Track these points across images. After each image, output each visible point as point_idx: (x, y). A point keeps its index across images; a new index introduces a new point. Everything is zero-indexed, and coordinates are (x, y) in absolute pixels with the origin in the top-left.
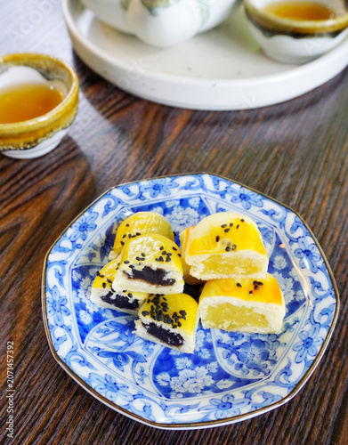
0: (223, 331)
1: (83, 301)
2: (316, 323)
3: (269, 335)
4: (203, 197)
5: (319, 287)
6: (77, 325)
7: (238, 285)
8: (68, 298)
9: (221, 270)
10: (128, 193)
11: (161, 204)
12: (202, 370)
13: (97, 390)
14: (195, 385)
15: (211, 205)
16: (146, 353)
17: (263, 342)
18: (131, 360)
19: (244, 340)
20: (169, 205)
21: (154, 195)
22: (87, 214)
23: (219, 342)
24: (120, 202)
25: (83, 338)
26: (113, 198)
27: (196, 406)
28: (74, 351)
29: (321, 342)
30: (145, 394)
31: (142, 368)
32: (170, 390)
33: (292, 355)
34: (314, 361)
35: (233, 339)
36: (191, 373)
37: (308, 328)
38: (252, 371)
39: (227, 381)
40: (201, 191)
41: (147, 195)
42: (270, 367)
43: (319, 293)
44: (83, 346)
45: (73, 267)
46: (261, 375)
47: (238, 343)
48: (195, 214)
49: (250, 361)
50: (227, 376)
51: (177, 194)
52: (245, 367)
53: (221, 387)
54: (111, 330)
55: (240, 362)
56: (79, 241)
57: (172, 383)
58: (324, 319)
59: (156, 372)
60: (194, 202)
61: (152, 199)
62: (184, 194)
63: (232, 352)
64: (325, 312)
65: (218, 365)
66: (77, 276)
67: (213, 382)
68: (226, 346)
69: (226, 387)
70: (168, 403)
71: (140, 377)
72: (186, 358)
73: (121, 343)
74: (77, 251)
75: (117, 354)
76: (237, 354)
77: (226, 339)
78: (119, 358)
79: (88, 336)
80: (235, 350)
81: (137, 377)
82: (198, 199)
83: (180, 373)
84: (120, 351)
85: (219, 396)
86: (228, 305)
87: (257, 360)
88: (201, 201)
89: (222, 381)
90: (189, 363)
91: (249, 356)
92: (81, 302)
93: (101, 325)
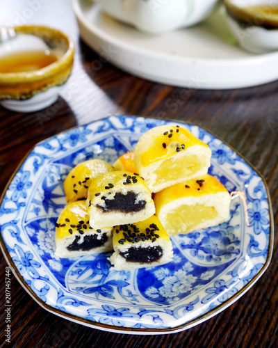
0: (182, 235)
1: (47, 252)
2: (254, 200)
3: (220, 225)
4: (116, 136)
5: (242, 173)
6: (52, 274)
7: (187, 186)
8: (32, 252)
9: (171, 177)
11: (81, 151)
12: (180, 273)
13: (102, 322)
14: (182, 287)
16: (125, 277)
17: (218, 232)
18: (115, 288)
19: (202, 236)
20: (88, 150)
21: (73, 144)
22: (19, 175)
23: (183, 246)
24: (45, 157)
25: (63, 283)
26: (38, 155)
27: (197, 300)
28: (61, 296)
29: (267, 212)
30: (146, 309)
31: (128, 291)
32: (165, 298)
33: (250, 230)
34: (270, 228)
35: (193, 239)
36: (172, 279)
37: (251, 205)
38: (223, 257)
39: (207, 273)
40: (112, 131)
41: (67, 145)
42: (236, 247)
43: (245, 178)
44: (67, 289)
45: (24, 224)
46: (233, 256)
47: (198, 240)
48: (113, 152)
49: (216, 251)
50: (205, 269)
52: (214, 256)
53: (207, 278)
54: (83, 269)
55: (208, 255)
56: (21, 200)
57: (161, 293)
58: (259, 195)
59: (142, 289)
60: (110, 142)
61: (73, 148)
62: (99, 137)
63: (197, 249)
64: (257, 190)
65: (192, 263)
66: (31, 231)
67: (196, 278)
68: (191, 247)
69: (210, 277)
70: (172, 308)
71: (132, 298)
72: (162, 269)
73: (98, 277)
74: (22, 209)
75: (100, 287)
76: (203, 249)
77: (187, 241)
78: (103, 289)
79: (66, 281)
80: (199, 247)
81: (130, 299)
82: (112, 139)
83: (164, 282)
84: (101, 284)
85: (211, 285)
86: (184, 207)
87: (221, 247)
88: (115, 139)
89: (203, 275)
90: (167, 271)
91: (213, 247)
92: (45, 253)
93: (72, 268)
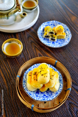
10: (45, 24)
15: (55, 25)
21: (48, 24)
51: (51, 23)
60: (53, 24)
62: (52, 23)
66: (41, 34)
